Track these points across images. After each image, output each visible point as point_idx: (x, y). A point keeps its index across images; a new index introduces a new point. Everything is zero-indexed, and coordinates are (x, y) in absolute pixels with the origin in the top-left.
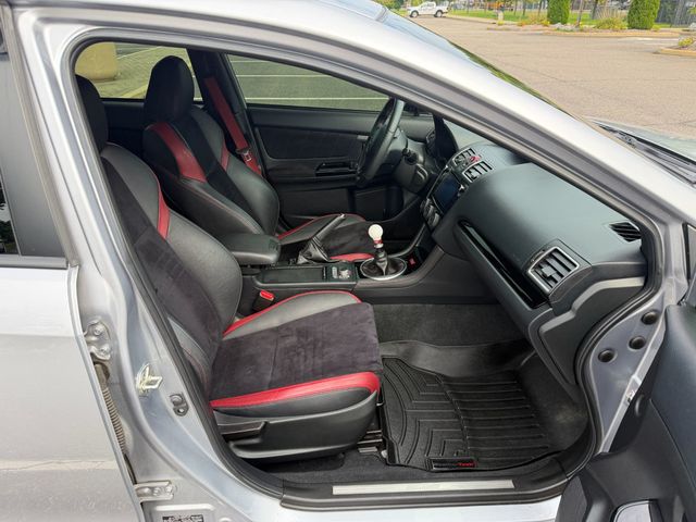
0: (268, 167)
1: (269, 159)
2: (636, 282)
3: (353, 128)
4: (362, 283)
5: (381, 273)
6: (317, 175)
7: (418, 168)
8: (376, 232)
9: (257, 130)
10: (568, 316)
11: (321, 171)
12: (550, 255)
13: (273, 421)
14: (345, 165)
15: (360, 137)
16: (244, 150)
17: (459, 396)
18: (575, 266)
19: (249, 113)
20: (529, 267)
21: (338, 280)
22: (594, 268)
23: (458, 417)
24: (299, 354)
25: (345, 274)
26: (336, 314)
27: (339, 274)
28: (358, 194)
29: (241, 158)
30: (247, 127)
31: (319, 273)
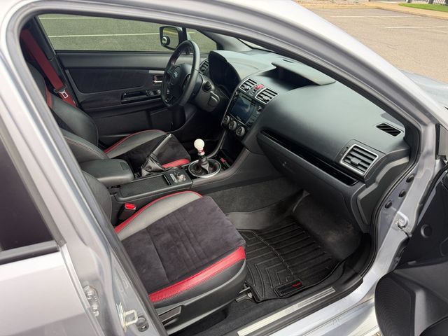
0: (80, 101)
1: (79, 94)
2: (404, 160)
3: (145, 66)
4: (196, 182)
5: (206, 173)
6: (123, 103)
7: (212, 94)
8: (199, 144)
9: (67, 72)
10: (373, 187)
11: (125, 100)
12: (352, 150)
13: (186, 303)
14: (142, 93)
15: (151, 72)
16: (61, 89)
17: (270, 241)
18: (376, 156)
19: (59, 58)
20: (340, 159)
21: (178, 183)
22: (387, 156)
23: (276, 255)
24: (178, 246)
25: (181, 177)
26: (191, 209)
27: (178, 179)
28: (152, 114)
29: (59, 96)
30: (59, 70)
31: (162, 180)
